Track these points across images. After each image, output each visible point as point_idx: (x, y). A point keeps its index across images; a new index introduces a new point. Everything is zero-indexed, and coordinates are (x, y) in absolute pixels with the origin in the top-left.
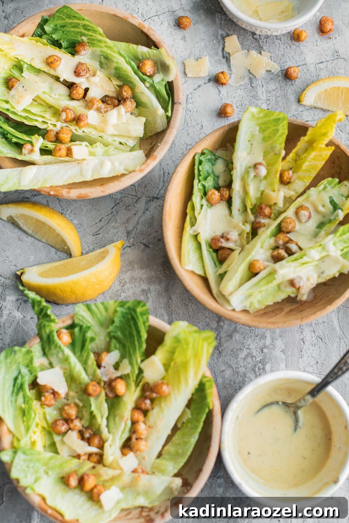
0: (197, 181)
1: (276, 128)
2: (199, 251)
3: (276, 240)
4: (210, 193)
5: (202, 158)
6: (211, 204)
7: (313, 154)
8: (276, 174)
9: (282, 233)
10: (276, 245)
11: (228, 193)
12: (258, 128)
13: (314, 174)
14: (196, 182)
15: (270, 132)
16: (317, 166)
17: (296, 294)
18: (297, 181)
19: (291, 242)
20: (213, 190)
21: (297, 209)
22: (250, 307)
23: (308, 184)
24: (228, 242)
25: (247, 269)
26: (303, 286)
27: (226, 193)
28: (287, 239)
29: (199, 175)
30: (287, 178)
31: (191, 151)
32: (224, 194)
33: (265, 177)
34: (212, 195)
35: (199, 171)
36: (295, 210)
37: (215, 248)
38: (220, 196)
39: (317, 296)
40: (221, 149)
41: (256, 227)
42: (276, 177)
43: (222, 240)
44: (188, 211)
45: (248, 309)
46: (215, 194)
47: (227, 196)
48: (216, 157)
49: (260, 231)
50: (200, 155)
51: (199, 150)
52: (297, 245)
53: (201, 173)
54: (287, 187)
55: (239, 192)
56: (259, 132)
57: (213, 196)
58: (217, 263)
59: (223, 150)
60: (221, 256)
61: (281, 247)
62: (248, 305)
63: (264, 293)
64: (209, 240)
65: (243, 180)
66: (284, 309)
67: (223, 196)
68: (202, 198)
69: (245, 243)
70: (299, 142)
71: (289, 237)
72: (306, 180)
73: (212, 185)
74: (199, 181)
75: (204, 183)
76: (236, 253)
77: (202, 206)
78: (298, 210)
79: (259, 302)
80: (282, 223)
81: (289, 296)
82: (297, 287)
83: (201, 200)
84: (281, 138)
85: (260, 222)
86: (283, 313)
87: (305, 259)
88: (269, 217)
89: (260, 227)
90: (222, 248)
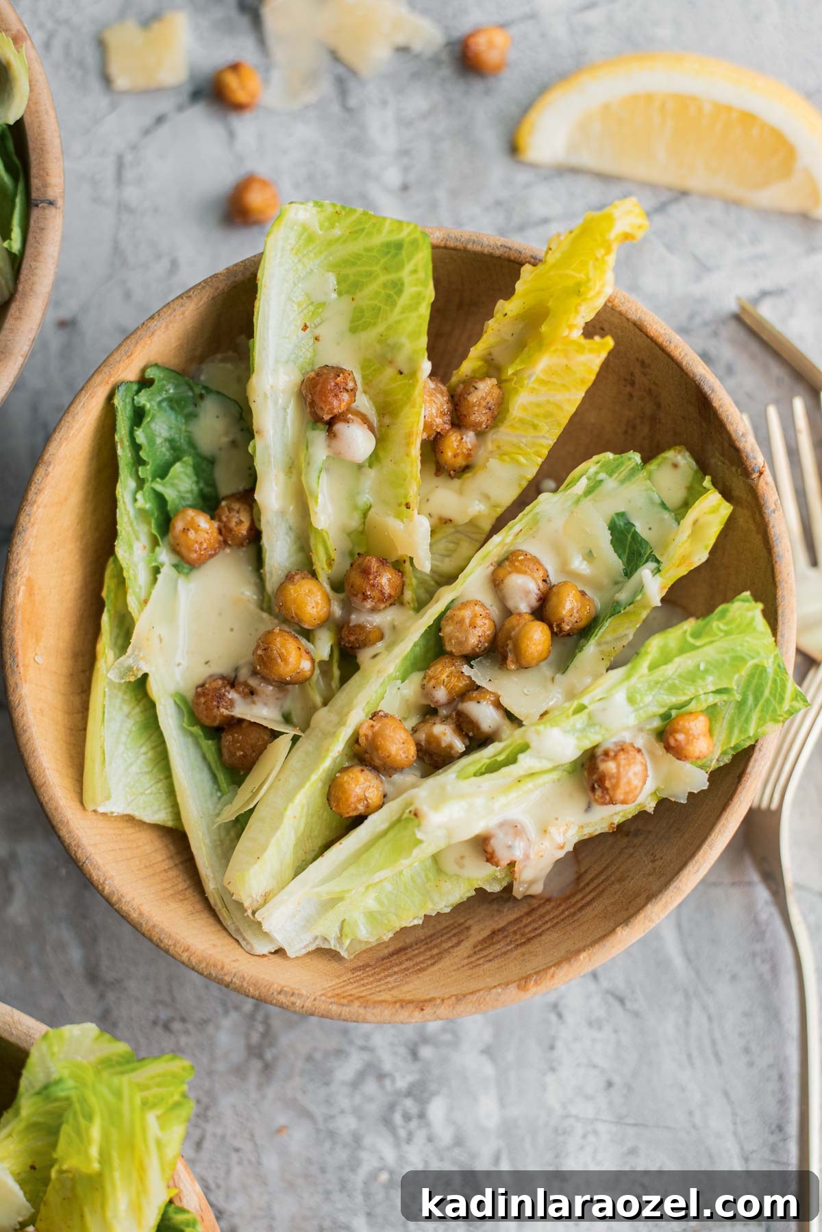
0: (132, 484)
1: (393, 276)
2: (153, 738)
3: (423, 687)
4: (179, 525)
5: (143, 399)
6: (187, 563)
7: (543, 363)
8: (408, 445)
9: (446, 660)
10: (425, 702)
11: (245, 518)
12: (332, 279)
13: (548, 436)
14: (125, 487)
15: (377, 293)
16: (559, 406)
17: (505, 884)
18: (494, 463)
19: (475, 694)
20: (191, 513)
21: (500, 564)
22: (340, 939)
23: (531, 473)
24: (254, 702)
25: (319, 800)
26: (527, 857)
27: (240, 523)
28: (462, 684)
29: (139, 462)
30: (455, 456)
31: (98, 379)
32: (233, 524)
33: (374, 459)
34: (185, 530)
35: (136, 447)
36: (492, 568)
37: (208, 722)
38: (220, 532)
39: (589, 877)
40: (219, 356)
41: (349, 642)
42: (408, 455)
43: (233, 695)
44: (104, 594)
45: (333, 945)
46: (197, 529)
47: (244, 530)
48: (198, 390)
49: (364, 656)
50: (135, 387)
51: (129, 371)
52: (498, 705)
53: (142, 454)
54: (456, 483)
55: (282, 513)
56: (340, 294)
57: (192, 534)
58: (221, 777)
59: (224, 360)
60: (232, 755)
61: (443, 712)
62: (333, 933)
63: (388, 887)
64: (190, 695)
65: (295, 468)
66: (468, 928)
67: (230, 530)
68: (155, 543)
69: (318, 700)
70: (491, 322)
71: (469, 677)
72: (522, 459)
73: (191, 492)
74: (141, 483)
75: (159, 487)
76: (283, 743)
77: (157, 570)
78: (501, 573)
79: (371, 916)
80: (443, 622)
81: (480, 892)
82: (504, 863)
83: (153, 550)
84: (414, 315)
85: (361, 627)
86: (466, 947)
87: (526, 762)
88: (396, 600)
89: (365, 644)
90: (236, 723)
